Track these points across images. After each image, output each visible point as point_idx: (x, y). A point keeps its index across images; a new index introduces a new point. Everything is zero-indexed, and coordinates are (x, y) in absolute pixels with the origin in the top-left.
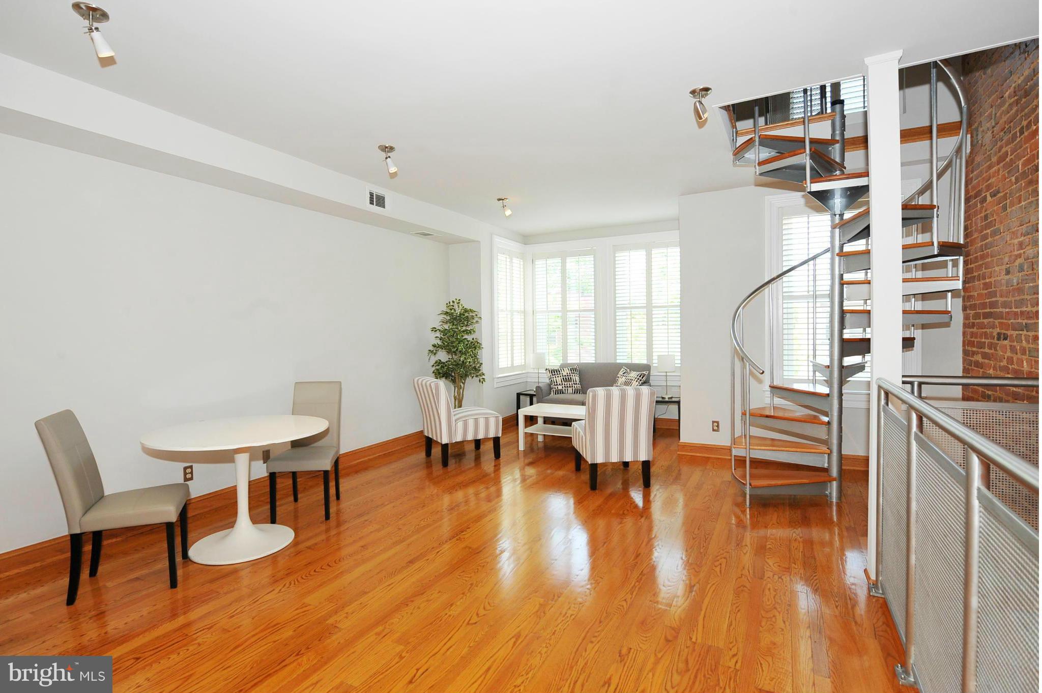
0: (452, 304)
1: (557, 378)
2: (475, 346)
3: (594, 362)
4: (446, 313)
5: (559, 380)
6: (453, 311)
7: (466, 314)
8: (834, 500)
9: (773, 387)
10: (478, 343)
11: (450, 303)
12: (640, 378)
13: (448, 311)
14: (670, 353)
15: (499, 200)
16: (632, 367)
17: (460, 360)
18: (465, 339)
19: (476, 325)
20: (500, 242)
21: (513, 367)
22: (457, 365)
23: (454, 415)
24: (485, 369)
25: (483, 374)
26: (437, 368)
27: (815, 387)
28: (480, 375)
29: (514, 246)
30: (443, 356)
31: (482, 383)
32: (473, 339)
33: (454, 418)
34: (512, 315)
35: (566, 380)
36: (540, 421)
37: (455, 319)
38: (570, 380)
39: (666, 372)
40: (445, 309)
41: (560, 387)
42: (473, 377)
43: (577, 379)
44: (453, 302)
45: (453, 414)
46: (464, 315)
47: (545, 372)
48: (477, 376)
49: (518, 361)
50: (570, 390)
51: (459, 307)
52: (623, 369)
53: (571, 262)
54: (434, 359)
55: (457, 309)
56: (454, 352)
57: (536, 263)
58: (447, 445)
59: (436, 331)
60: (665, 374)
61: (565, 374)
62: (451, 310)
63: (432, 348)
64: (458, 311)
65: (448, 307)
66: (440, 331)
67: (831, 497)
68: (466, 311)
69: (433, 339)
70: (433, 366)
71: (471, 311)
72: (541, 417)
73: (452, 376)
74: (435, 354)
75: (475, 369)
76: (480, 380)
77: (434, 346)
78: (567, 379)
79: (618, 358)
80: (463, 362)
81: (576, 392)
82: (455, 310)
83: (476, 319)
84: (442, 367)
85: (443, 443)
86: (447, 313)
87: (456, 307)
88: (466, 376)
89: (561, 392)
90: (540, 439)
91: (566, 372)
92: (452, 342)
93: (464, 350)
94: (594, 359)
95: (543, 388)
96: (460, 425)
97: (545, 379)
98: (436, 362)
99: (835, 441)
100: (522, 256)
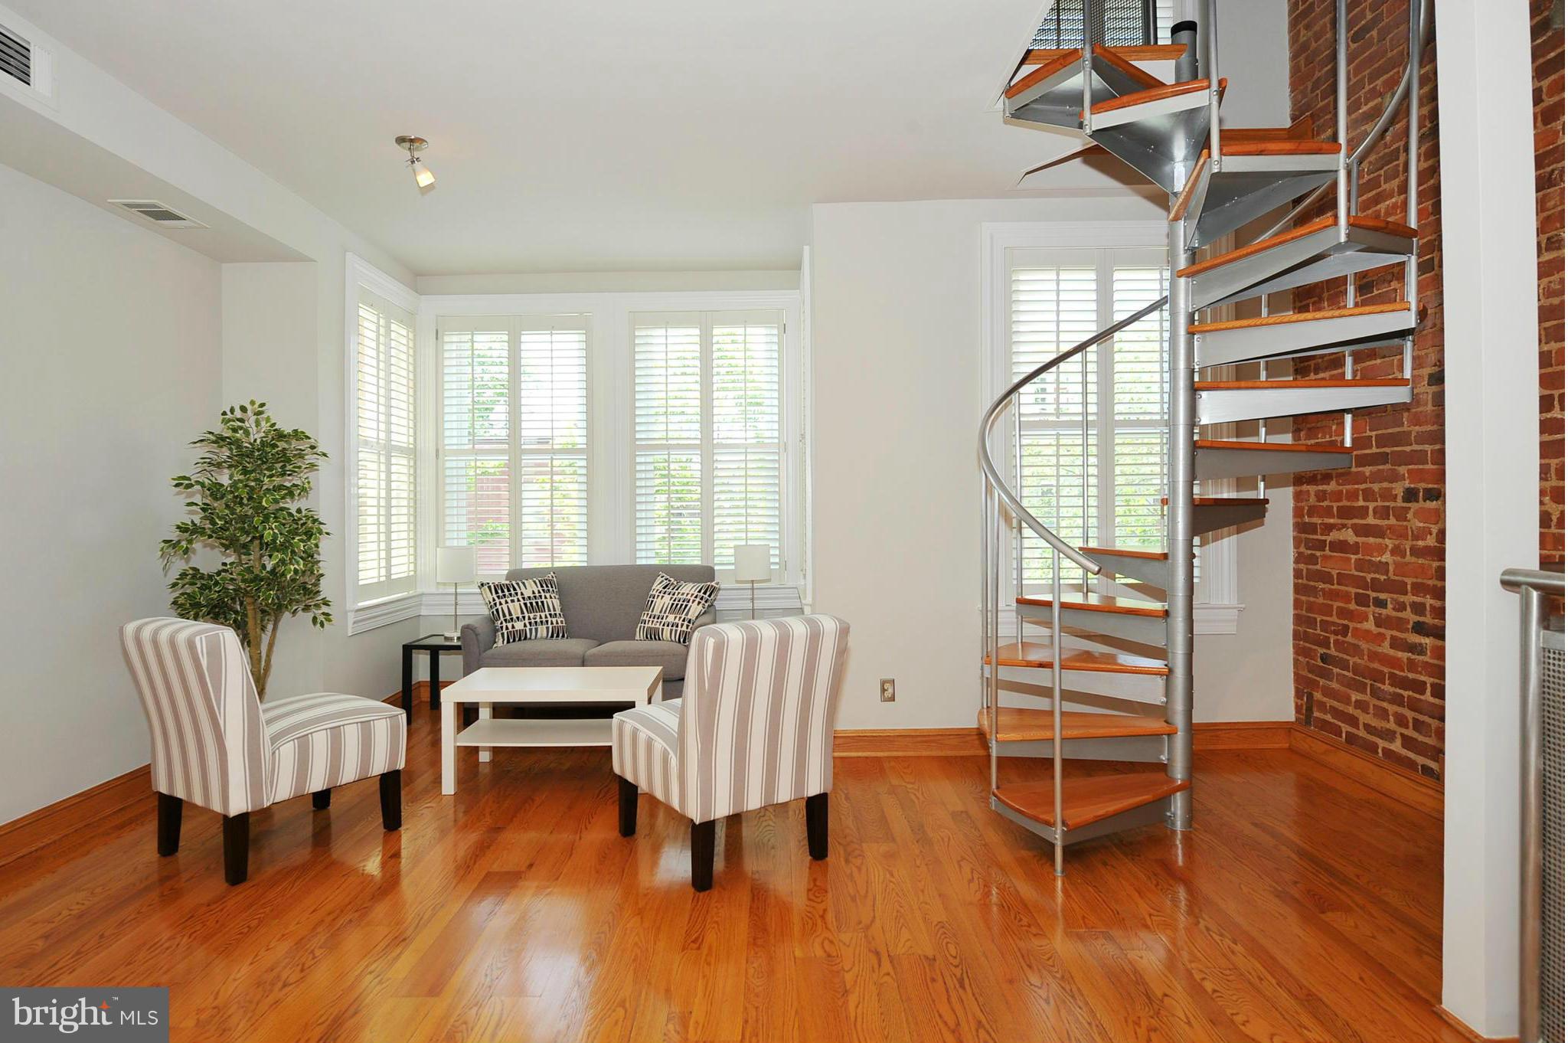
0: (238, 414)
1: (510, 605)
2: (308, 528)
3: (585, 564)
4: (220, 440)
5: (515, 608)
6: (240, 434)
7: (282, 445)
8: (1179, 826)
9: (1021, 602)
10: (315, 521)
11: (232, 410)
12: (706, 596)
13: (228, 434)
14: (750, 543)
15: (401, 140)
16: (681, 574)
17: (264, 567)
18: (282, 509)
19: (311, 475)
20: (363, 274)
21: (389, 584)
22: (257, 579)
23: (269, 722)
24: (326, 589)
25: (326, 603)
26: (189, 589)
27: (1086, 596)
28: (317, 606)
29: (395, 291)
30: (209, 558)
31: (322, 625)
32: (299, 511)
33: (268, 732)
34: (389, 457)
35: (531, 608)
36: (485, 714)
37: (250, 455)
38: (540, 607)
39: (753, 582)
40: (219, 429)
41: (519, 626)
42: (295, 612)
43: (557, 603)
44: (243, 409)
45: (263, 717)
46: (274, 446)
47: (478, 591)
48: (307, 608)
49: (401, 568)
50: (542, 630)
51: (258, 423)
52: (659, 579)
53: (534, 344)
54: (179, 566)
55: (253, 429)
56: (245, 546)
57: (446, 339)
58: (243, 817)
59: (190, 486)
60: (749, 586)
61: (528, 593)
62: (235, 430)
63: (174, 535)
64: (257, 435)
65: (225, 422)
66: (203, 485)
67: (1173, 824)
68: (281, 436)
69: (180, 510)
70: (174, 585)
71: (297, 435)
72: (485, 704)
73: (236, 612)
74: (186, 551)
75: (305, 589)
76: (315, 619)
77: (182, 528)
78: (533, 606)
79: (639, 554)
80: (273, 571)
81: (556, 633)
82: (247, 433)
83: (310, 458)
84: (203, 588)
85: (233, 812)
86: (223, 439)
87: (250, 423)
88: (279, 609)
89: (521, 636)
90: (484, 757)
91: (530, 589)
92: (243, 519)
93: (280, 539)
94: (585, 558)
95: (479, 631)
96: (288, 752)
97: (476, 607)
98: (183, 575)
99: (1179, 706)
100: (410, 319)
